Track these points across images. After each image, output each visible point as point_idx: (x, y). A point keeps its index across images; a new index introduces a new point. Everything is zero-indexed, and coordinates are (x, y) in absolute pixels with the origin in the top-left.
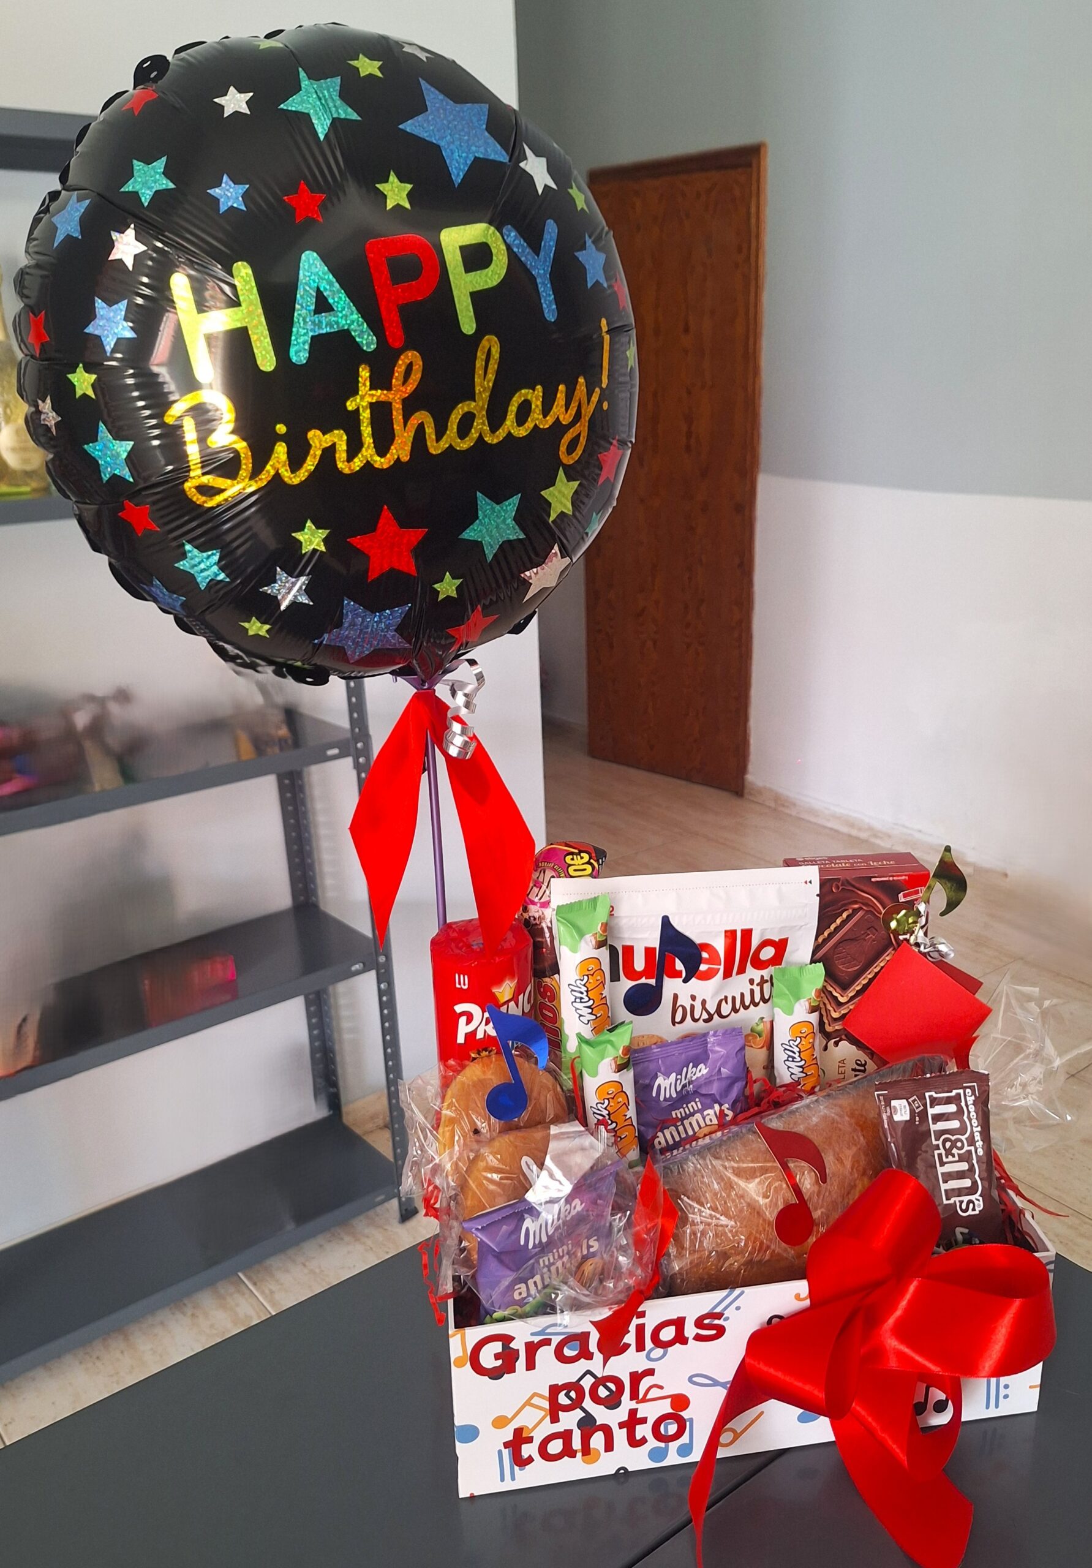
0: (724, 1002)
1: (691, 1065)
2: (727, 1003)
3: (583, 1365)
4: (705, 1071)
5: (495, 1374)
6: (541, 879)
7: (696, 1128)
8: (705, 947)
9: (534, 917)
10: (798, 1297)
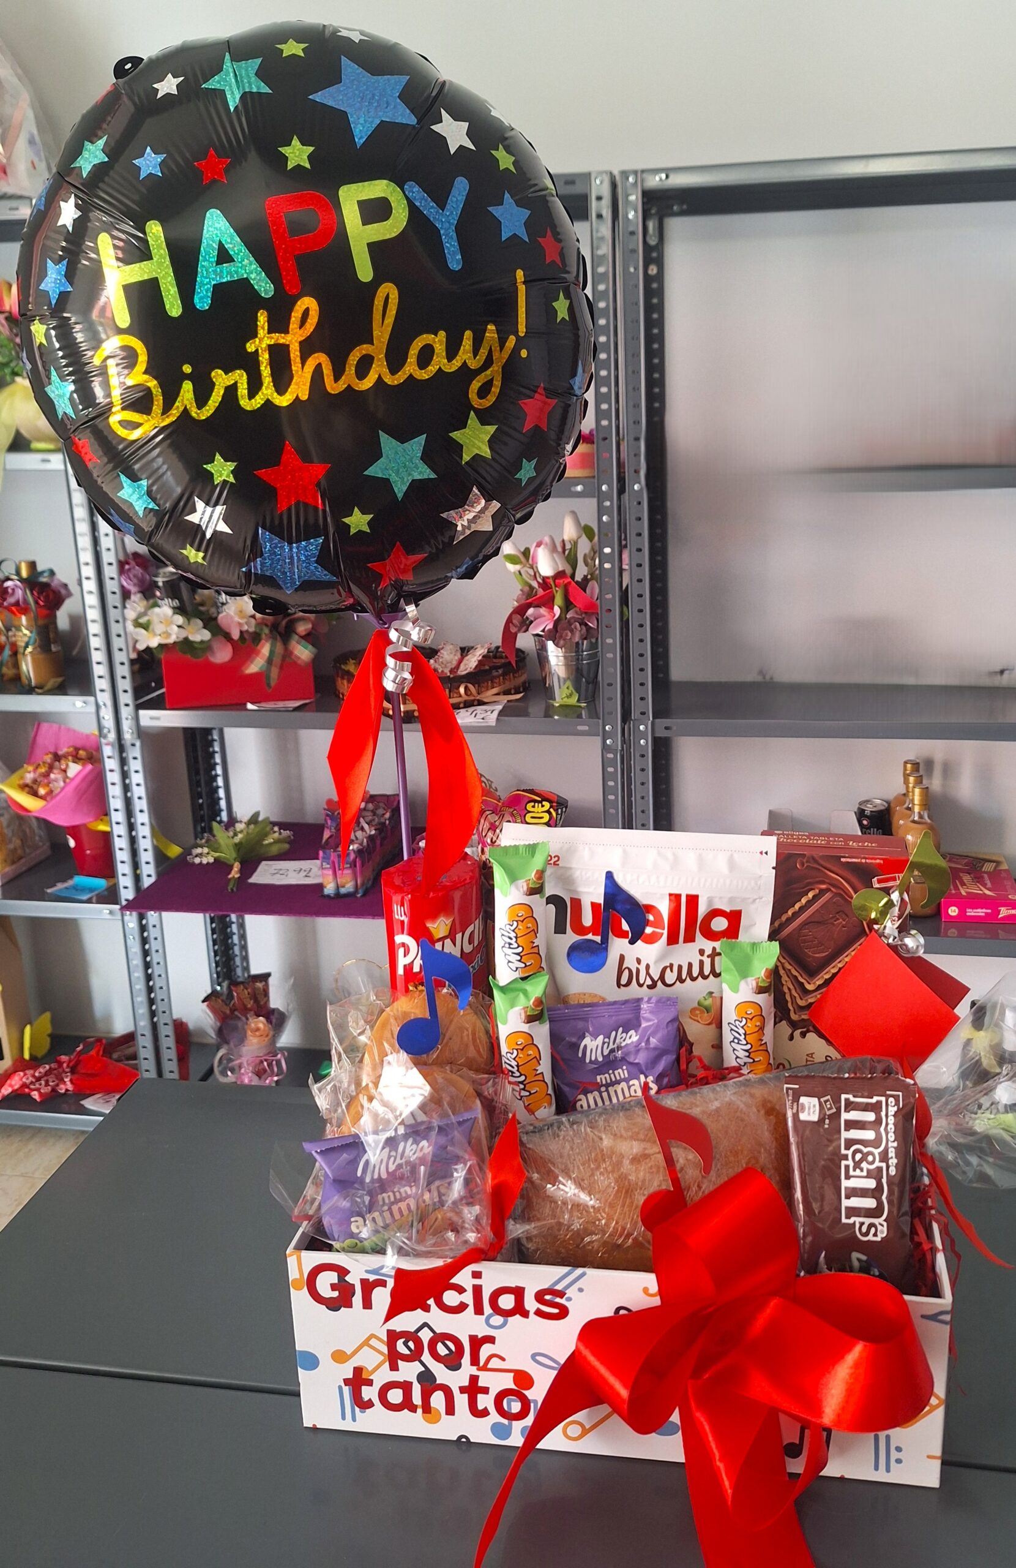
0: (668, 970)
1: (621, 1029)
2: (672, 971)
3: (420, 1316)
4: (635, 1038)
5: (333, 1305)
6: (497, 823)
7: (621, 1098)
8: (649, 908)
10: (646, 1290)
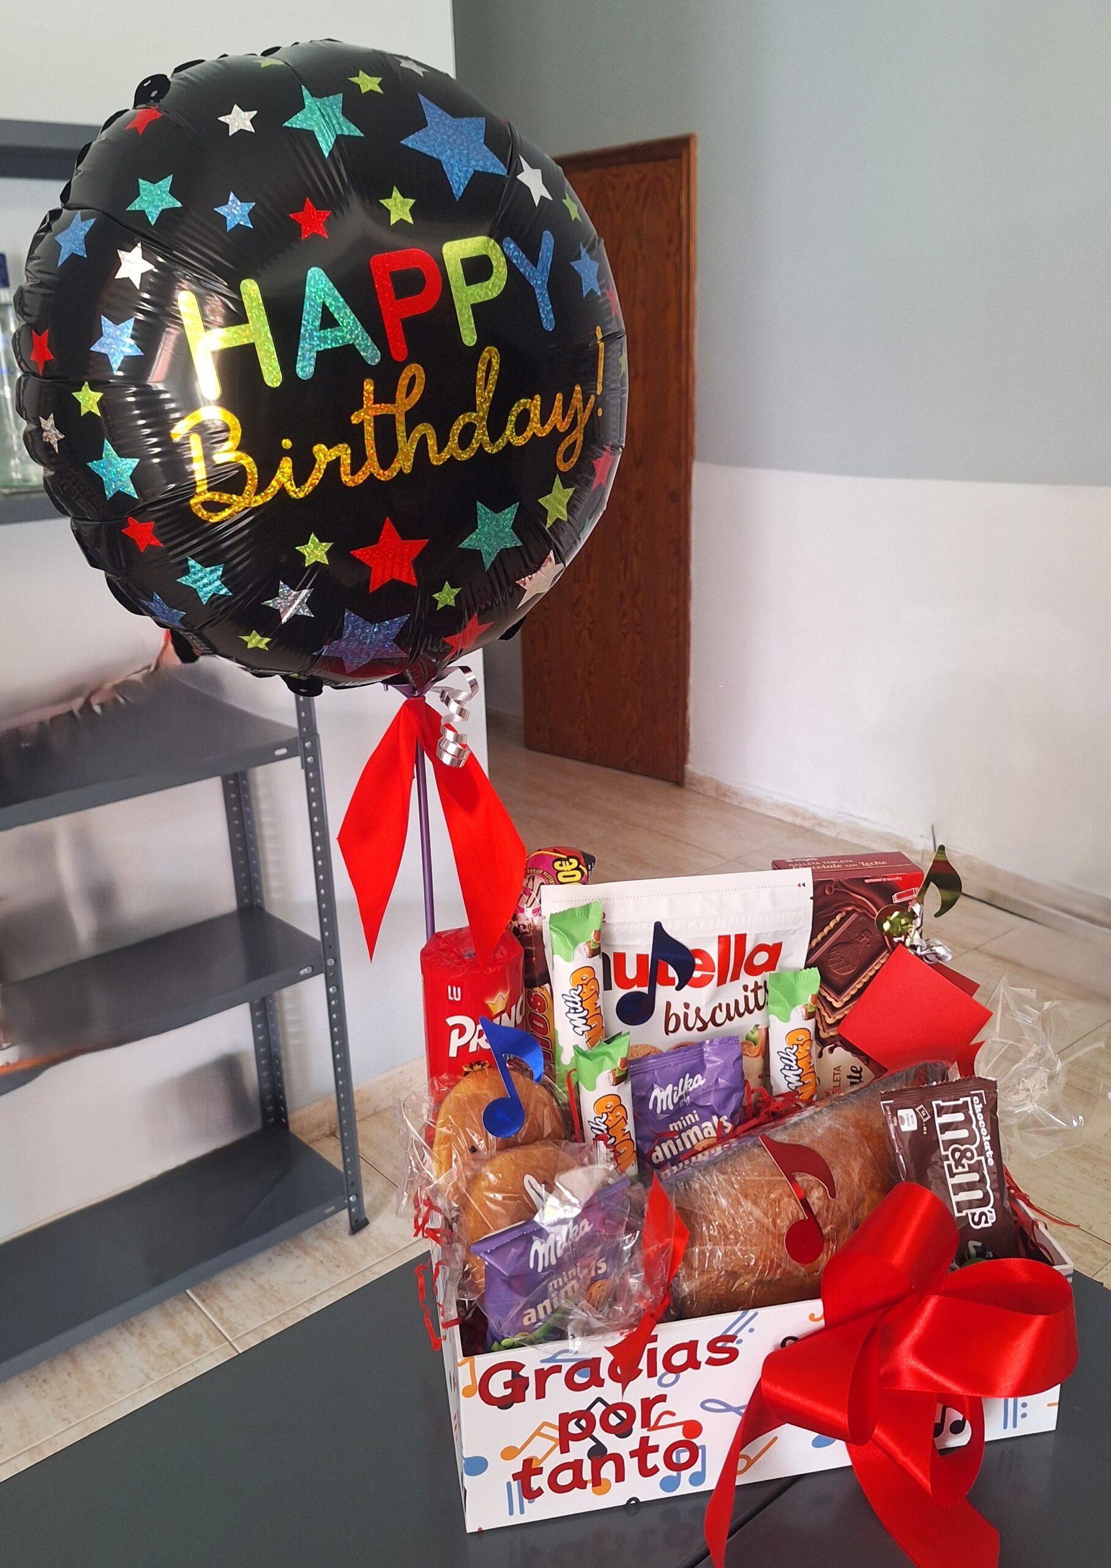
0: (718, 1010)
1: (688, 1075)
2: (721, 1010)
3: (594, 1392)
4: (701, 1082)
5: (504, 1403)
6: (530, 886)
7: (694, 1141)
8: (700, 953)
9: (524, 925)
10: (812, 1317)
